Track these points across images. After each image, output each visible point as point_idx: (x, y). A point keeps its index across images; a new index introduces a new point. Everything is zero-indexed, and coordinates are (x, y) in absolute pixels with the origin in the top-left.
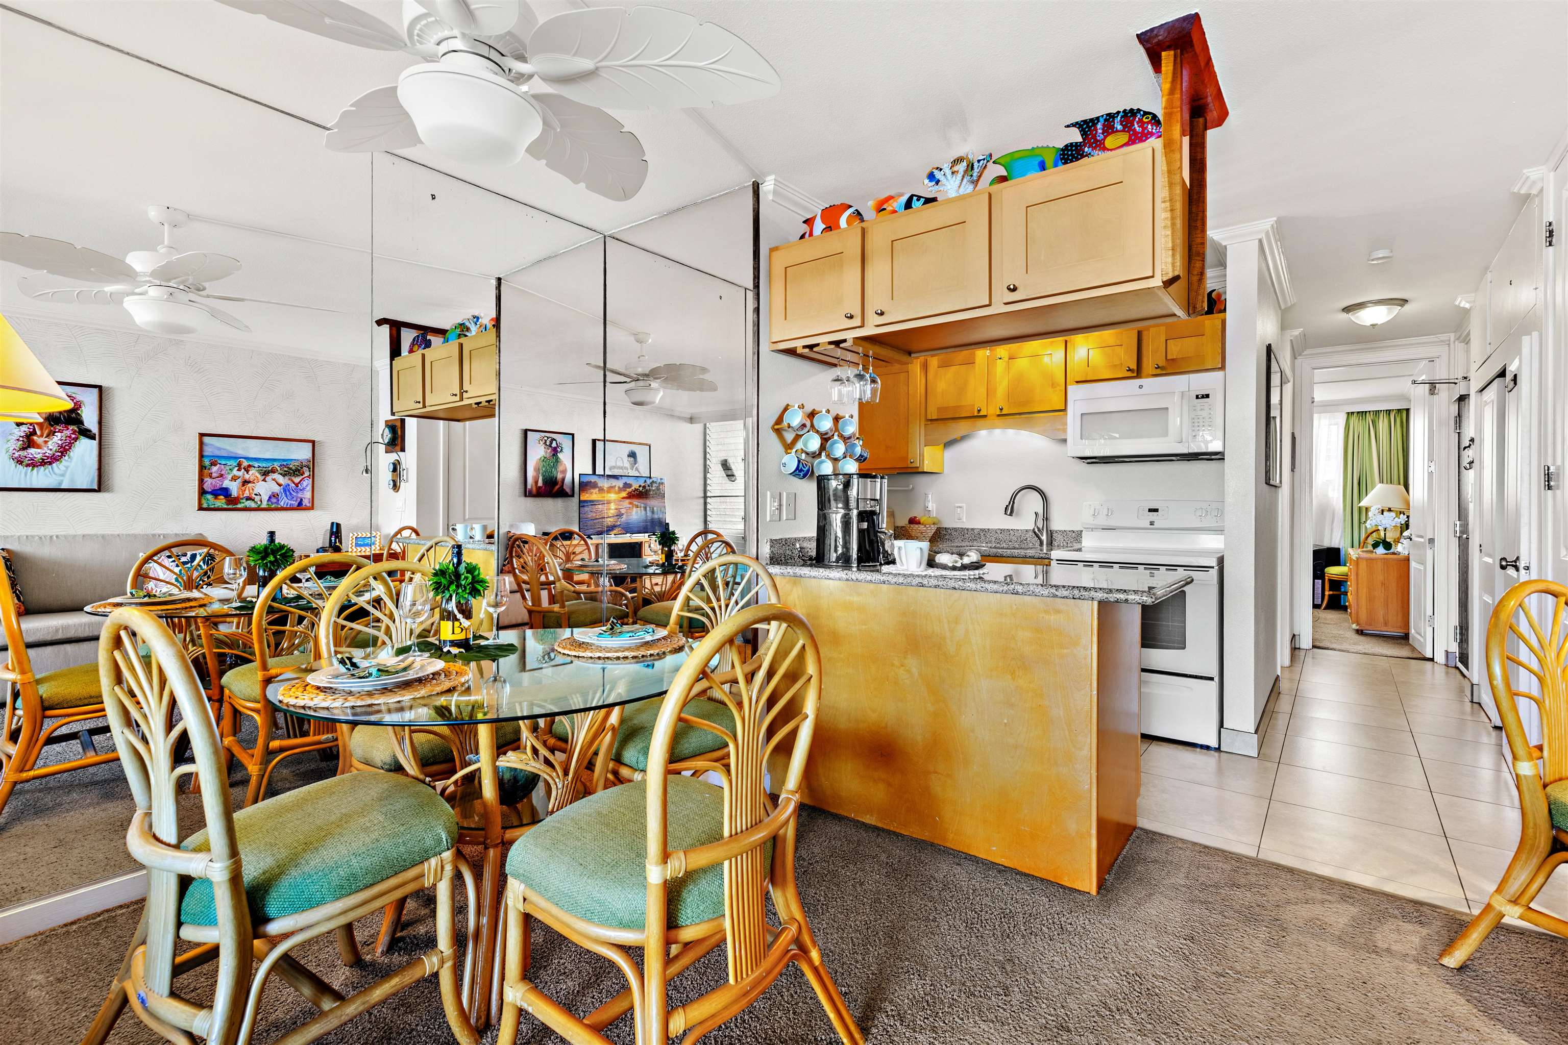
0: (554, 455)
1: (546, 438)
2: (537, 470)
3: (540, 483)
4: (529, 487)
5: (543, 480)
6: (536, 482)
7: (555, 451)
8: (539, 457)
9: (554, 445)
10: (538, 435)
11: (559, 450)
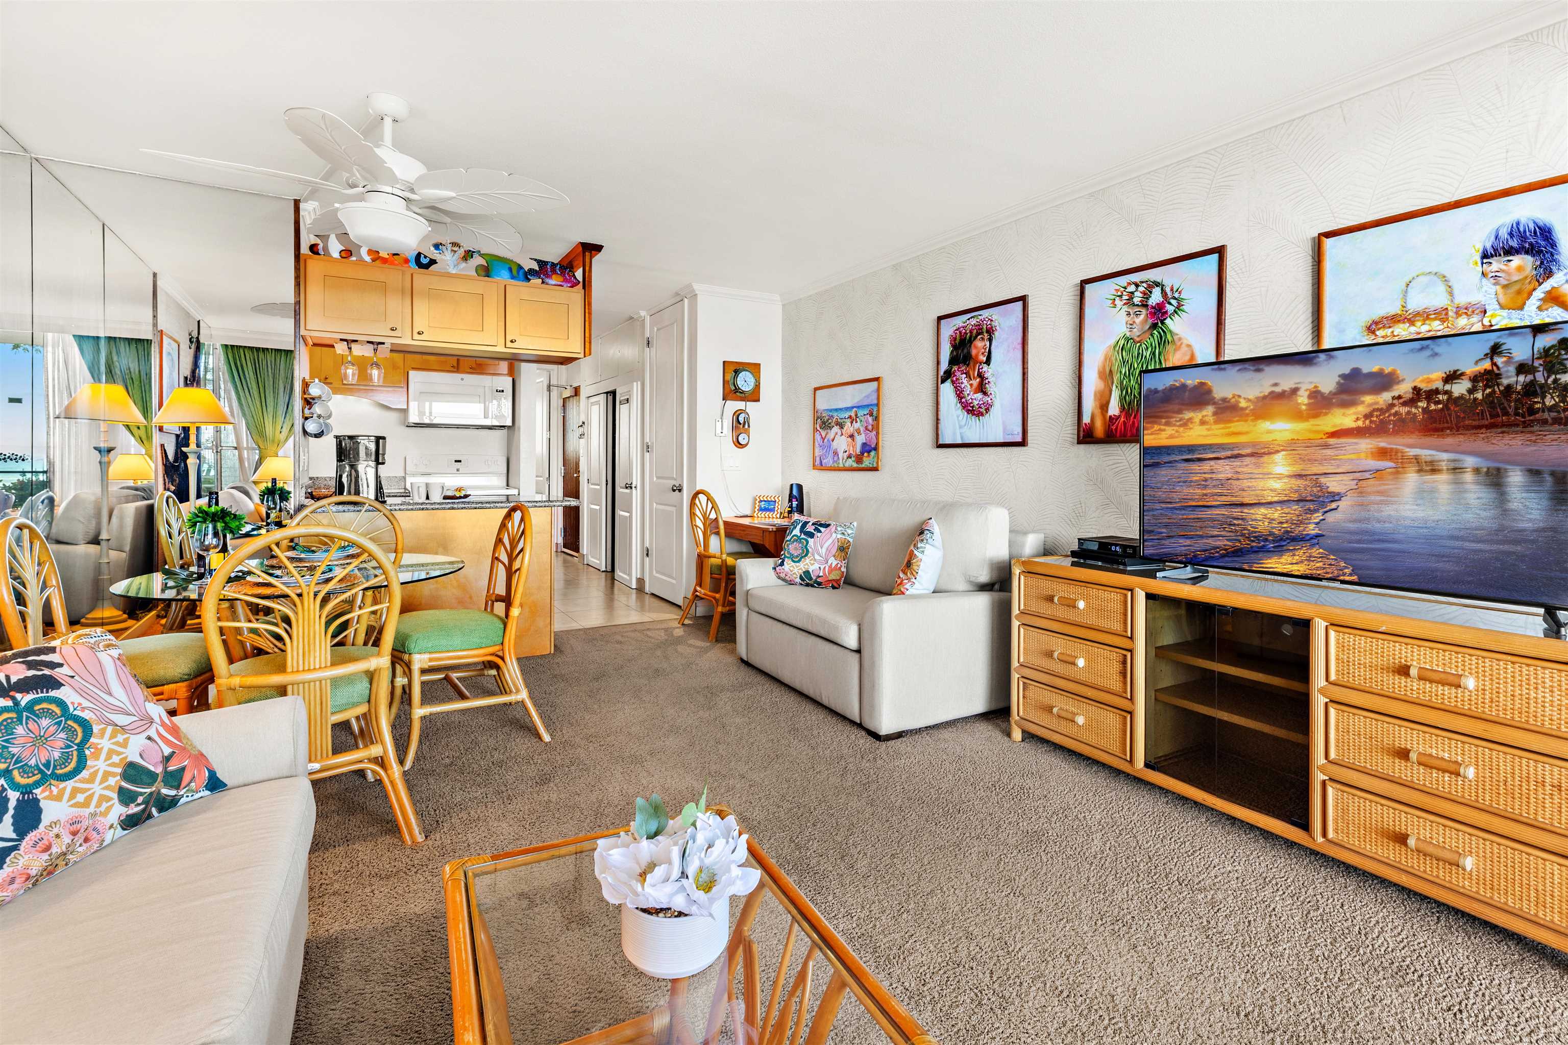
0: (1154, 326)
1: (1132, 288)
2: (1106, 375)
3: (1114, 409)
4: (1086, 419)
5: (1122, 399)
6: (1104, 407)
7: (1158, 314)
8: (1113, 341)
9: (1156, 297)
10: (1110, 286)
11: (1170, 309)
